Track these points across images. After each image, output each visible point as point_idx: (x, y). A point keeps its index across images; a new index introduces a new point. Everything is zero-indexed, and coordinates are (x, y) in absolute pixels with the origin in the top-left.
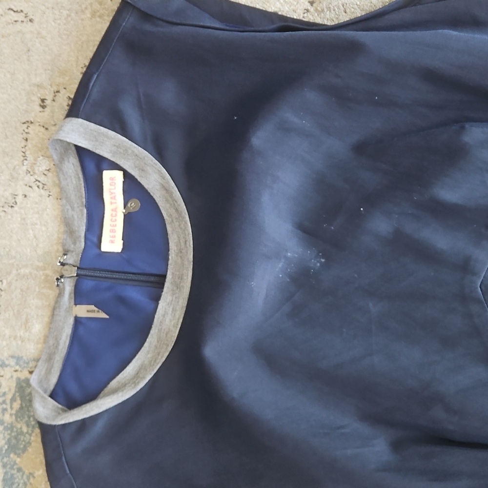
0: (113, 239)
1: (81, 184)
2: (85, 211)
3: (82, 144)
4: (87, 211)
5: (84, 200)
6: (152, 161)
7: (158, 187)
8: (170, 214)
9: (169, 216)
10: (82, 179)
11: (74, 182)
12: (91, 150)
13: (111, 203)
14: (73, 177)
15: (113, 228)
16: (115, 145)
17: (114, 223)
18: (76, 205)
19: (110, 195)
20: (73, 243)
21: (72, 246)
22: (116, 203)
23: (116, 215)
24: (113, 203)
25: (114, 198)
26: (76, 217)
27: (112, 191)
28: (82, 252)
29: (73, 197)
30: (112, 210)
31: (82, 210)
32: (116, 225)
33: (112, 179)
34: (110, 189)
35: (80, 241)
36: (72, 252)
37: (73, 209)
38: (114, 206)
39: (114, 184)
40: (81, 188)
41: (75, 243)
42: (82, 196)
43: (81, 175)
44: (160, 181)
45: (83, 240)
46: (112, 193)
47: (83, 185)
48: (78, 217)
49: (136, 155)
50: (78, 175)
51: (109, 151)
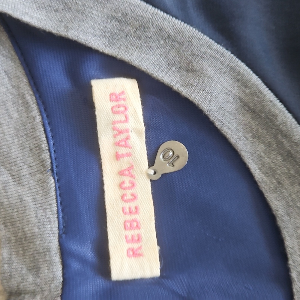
0: (135, 246)
1: (34, 118)
2: (52, 181)
3: (31, 17)
4: (58, 181)
5: (46, 156)
6: (210, 47)
7: (231, 107)
8: (271, 168)
9: (266, 174)
10: (34, 107)
11: (16, 115)
12: (54, 32)
13: (118, 157)
14: (9, 104)
15: (129, 217)
16: (113, 18)
17: (133, 205)
18: (25, 171)
19: (115, 136)
20: (30, 270)
21: (31, 279)
22: (129, 155)
23: (133, 185)
24: (123, 156)
25: (125, 143)
26: (28, 199)
27: (120, 126)
28: (60, 292)
29: (15, 152)
30: (121, 173)
31: (43, 183)
32: (136, 208)
33: (115, 97)
34: (114, 123)
35: (50, 263)
36: (34, 294)
37: (18, 179)
38: (124, 163)
39: (122, 109)
40: (34, 129)
41: (35, 269)
42: (39, 147)
43: (30, 98)
44: (235, 91)
45: (57, 259)
46: (120, 132)
47: (38, 119)
48: (34, 200)
49: (169, 37)
50: (23, 97)
51: (98, 32)
